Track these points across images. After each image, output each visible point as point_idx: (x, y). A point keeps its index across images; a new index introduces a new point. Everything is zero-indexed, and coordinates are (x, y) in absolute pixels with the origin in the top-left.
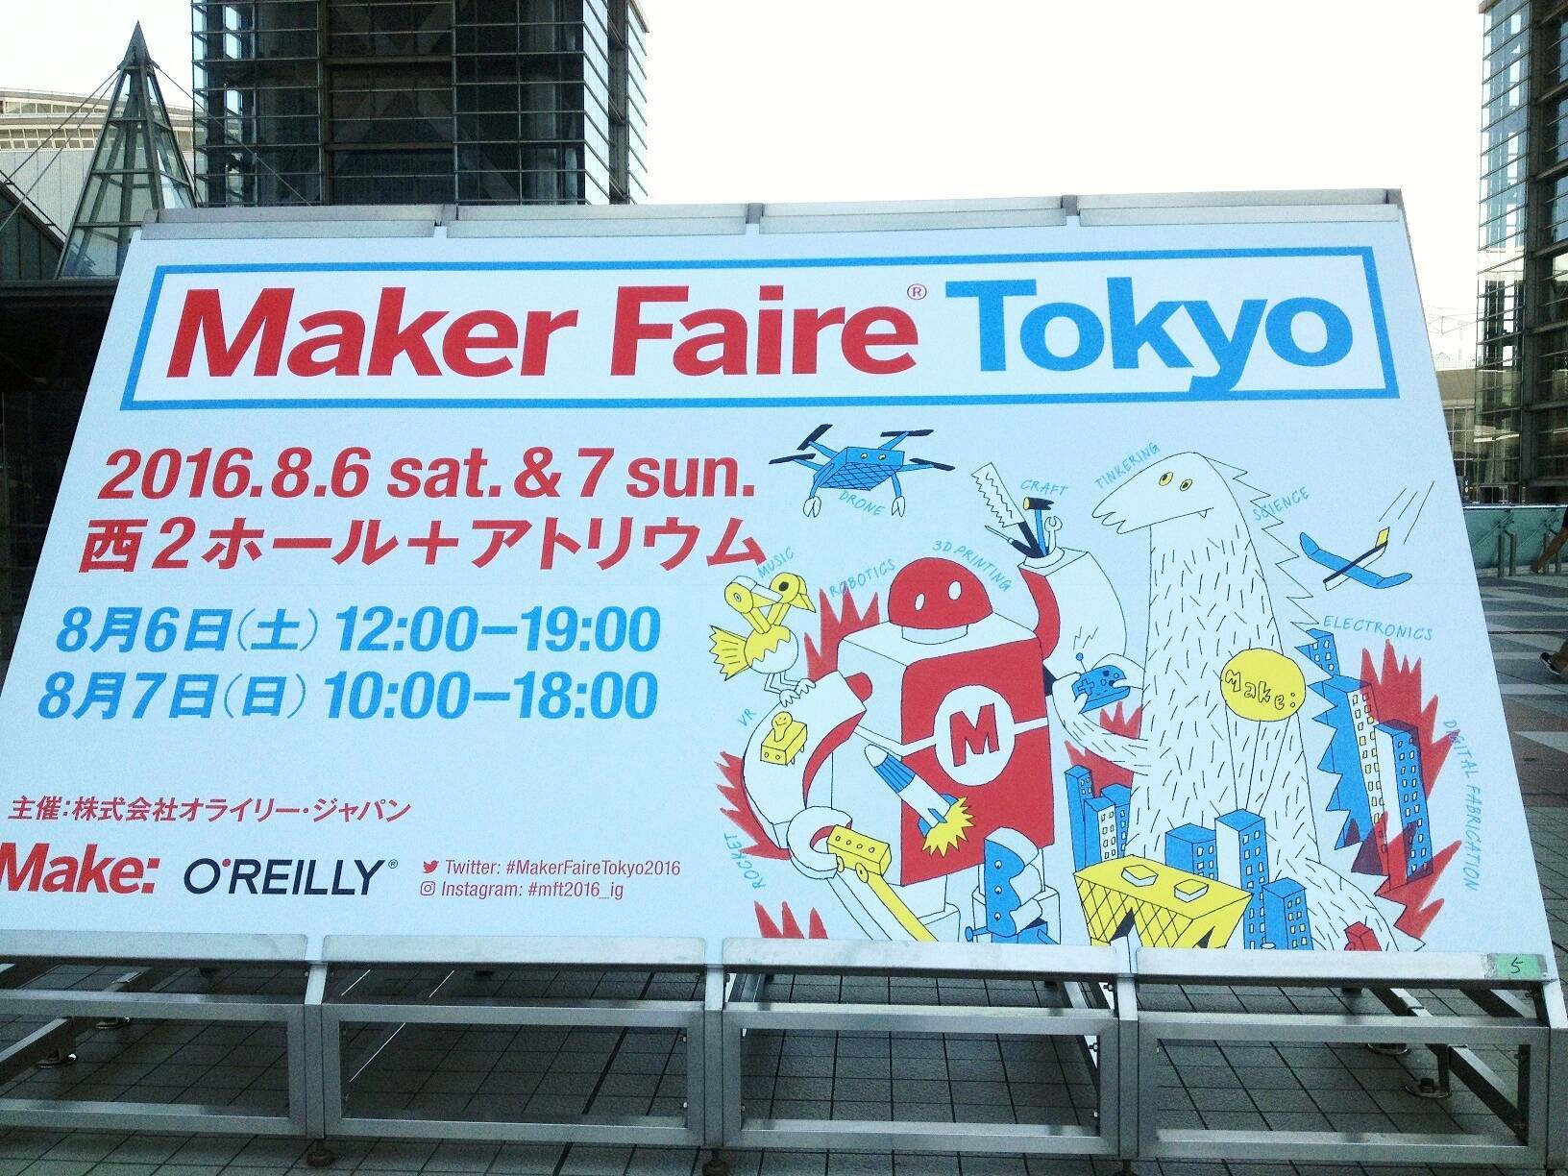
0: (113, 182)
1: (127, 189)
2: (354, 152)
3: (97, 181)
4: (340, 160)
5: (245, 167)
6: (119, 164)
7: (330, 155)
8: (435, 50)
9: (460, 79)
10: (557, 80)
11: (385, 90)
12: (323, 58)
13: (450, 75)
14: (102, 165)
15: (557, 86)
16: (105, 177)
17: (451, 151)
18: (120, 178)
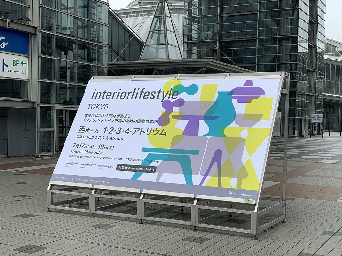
0: (156, 33)
1: (159, 34)
2: (229, 16)
3: (151, 33)
4: (224, 19)
5: (199, 22)
6: (157, 28)
7: (221, 17)
14: (152, 29)
16: (153, 32)
17: (257, 14)
18: (157, 32)
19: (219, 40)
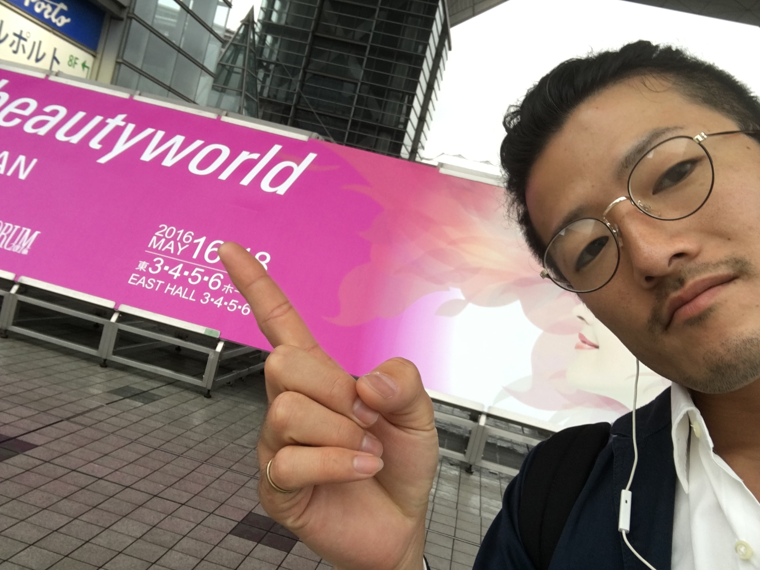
1: (229, 72)
2: (314, 75)
4: (308, 76)
5: (267, 69)
7: (305, 73)
8: (361, 39)
9: (369, 54)
10: (410, 64)
11: (335, 52)
12: (313, 32)
13: (365, 51)
15: (410, 67)
17: (357, 84)
18: (228, 67)
19: (295, 105)
